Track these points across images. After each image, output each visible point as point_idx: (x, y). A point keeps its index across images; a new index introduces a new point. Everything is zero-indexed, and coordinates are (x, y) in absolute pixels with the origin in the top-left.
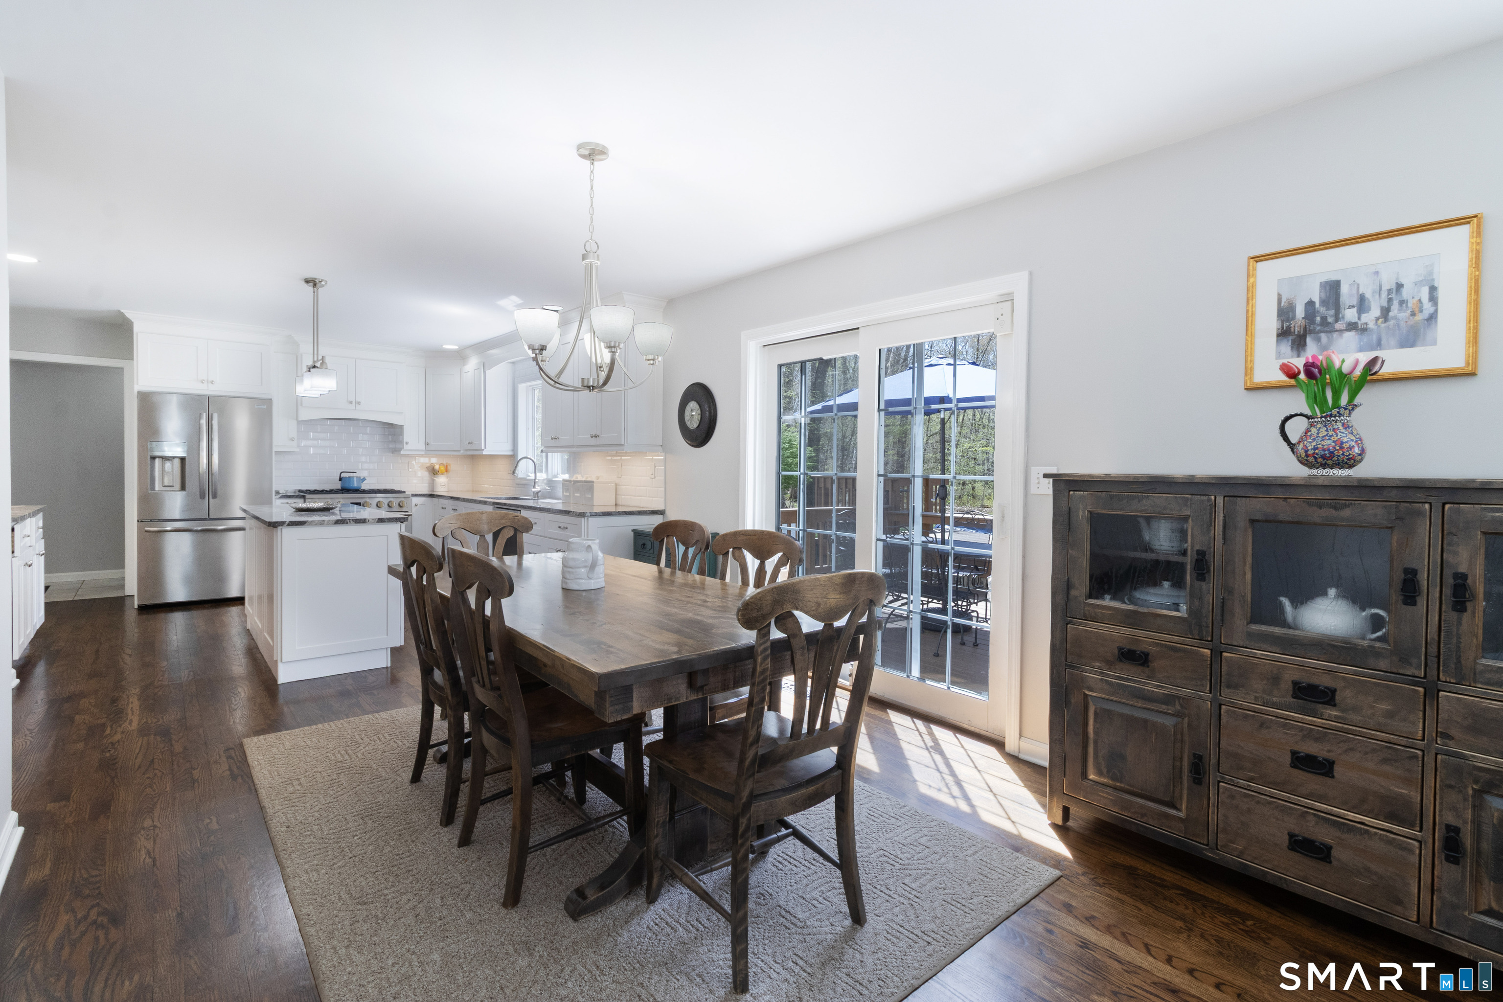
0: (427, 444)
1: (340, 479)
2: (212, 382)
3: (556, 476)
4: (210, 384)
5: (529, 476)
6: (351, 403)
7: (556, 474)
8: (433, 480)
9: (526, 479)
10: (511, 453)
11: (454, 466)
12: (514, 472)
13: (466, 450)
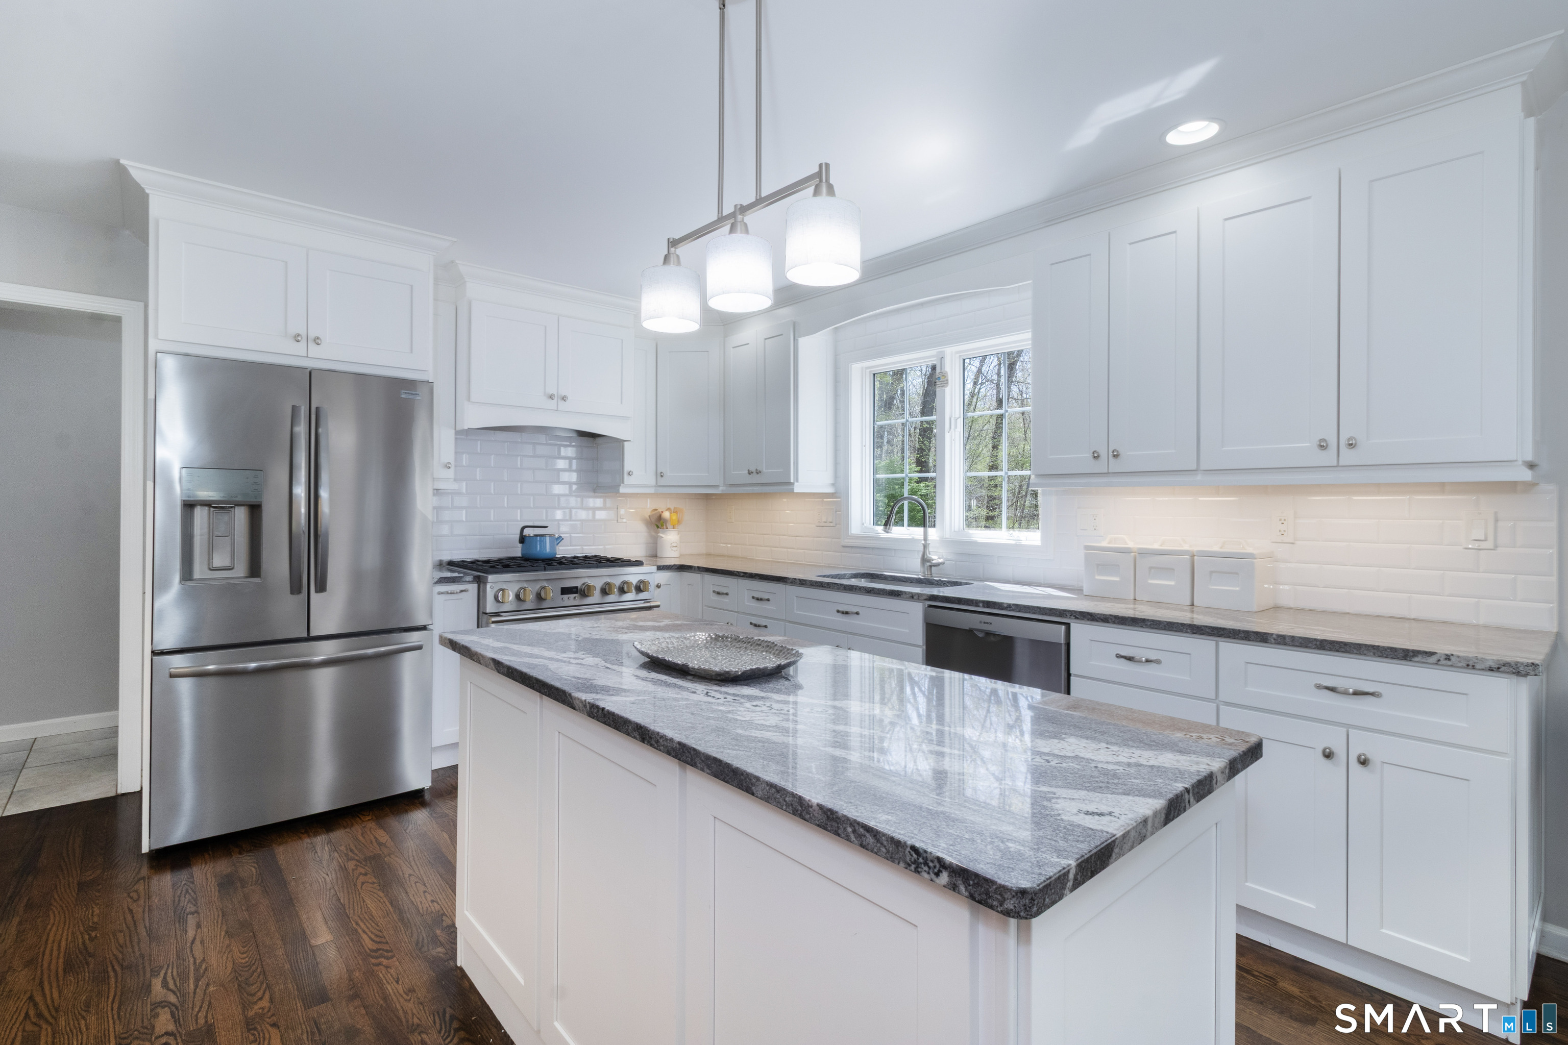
0: (657, 475)
1: (523, 539)
2: (317, 341)
4: (312, 346)
6: (551, 397)
8: (659, 537)
10: (830, 490)
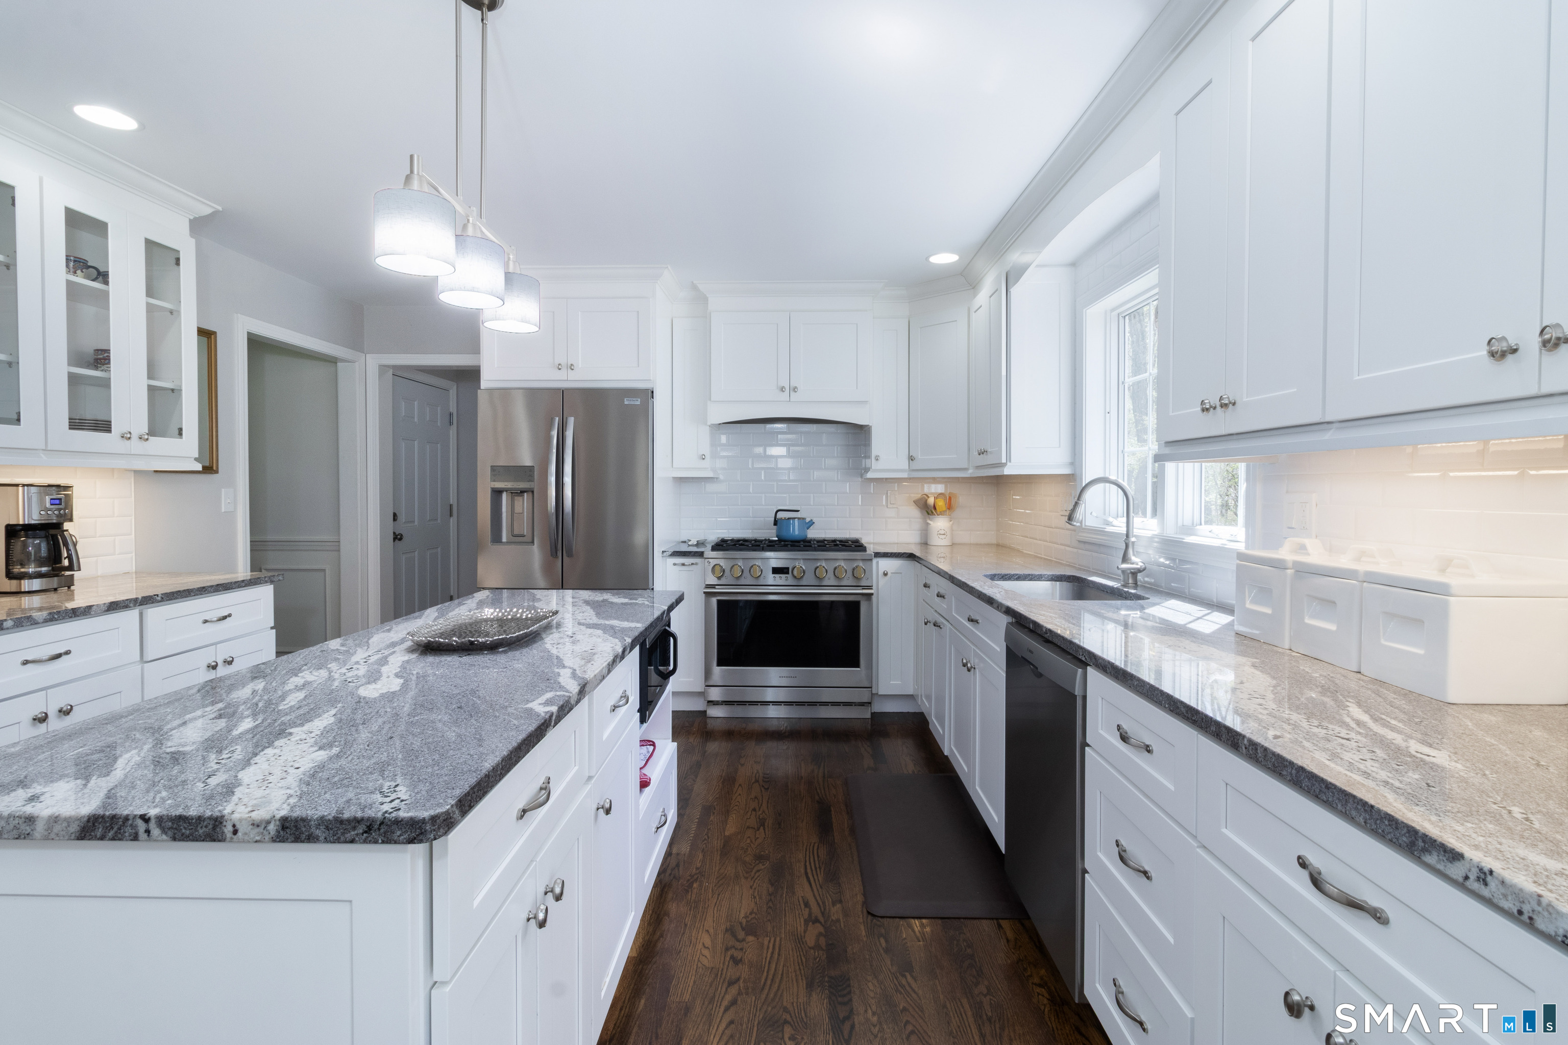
0: (911, 458)
1: (776, 523)
2: (571, 367)
3: (1190, 530)
4: (569, 371)
5: (1108, 524)
6: (782, 389)
7: (1188, 522)
8: (928, 524)
9: (1101, 532)
10: (1066, 471)
11: (964, 497)
12: (1070, 518)
13: (978, 467)
